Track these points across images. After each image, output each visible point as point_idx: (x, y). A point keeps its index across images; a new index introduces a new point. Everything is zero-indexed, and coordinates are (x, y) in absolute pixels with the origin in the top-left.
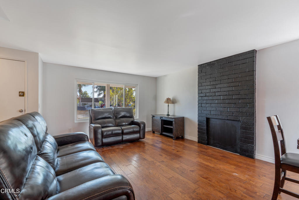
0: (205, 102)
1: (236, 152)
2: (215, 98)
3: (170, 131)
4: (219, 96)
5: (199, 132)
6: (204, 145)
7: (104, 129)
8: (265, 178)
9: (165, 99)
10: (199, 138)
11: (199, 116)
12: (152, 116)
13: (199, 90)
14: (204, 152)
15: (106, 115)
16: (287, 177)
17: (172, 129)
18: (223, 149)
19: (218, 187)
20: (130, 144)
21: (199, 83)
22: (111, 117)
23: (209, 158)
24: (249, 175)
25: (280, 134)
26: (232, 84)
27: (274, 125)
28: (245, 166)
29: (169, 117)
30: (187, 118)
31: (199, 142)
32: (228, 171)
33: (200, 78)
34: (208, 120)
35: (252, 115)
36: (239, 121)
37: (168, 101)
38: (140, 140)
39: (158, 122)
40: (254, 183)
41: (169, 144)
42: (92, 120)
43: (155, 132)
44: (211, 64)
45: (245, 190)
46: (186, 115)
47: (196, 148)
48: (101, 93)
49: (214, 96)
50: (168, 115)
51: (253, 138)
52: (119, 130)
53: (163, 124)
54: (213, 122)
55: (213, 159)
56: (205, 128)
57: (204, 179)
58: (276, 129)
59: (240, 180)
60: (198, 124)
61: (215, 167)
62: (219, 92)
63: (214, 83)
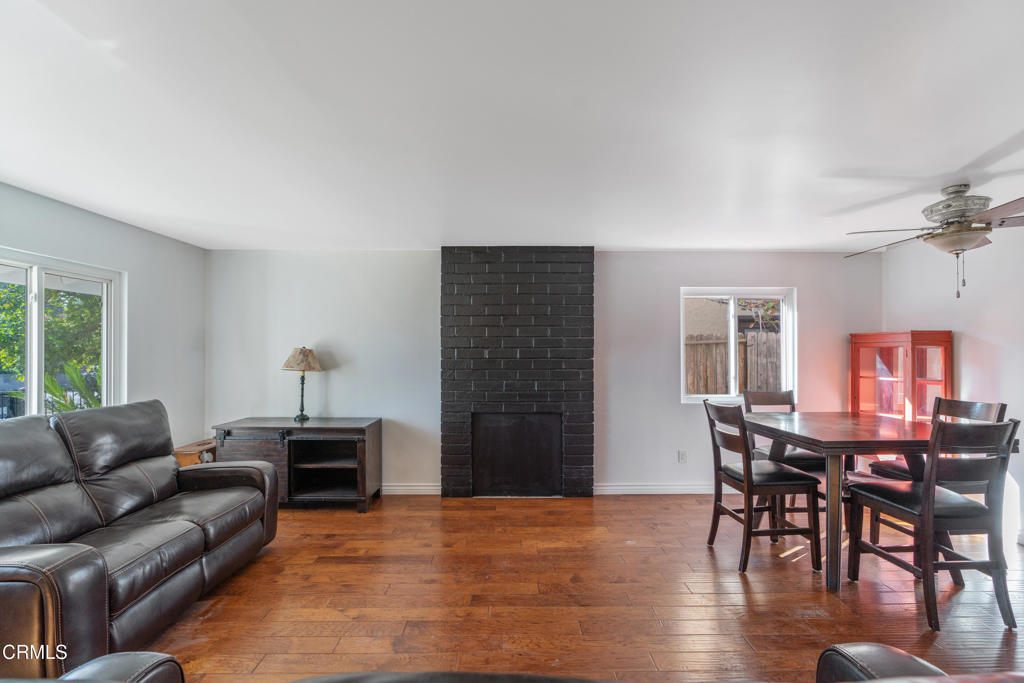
0: (466, 364)
1: (553, 493)
4: (512, 347)
5: (444, 461)
10: (444, 480)
11: (445, 411)
12: (216, 434)
13: (445, 326)
21: (445, 305)
31: (445, 494)
33: (449, 289)
35: (589, 396)
36: (562, 413)
44: (486, 254)
47: (437, 514)
49: (497, 348)
50: (303, 418)
51: (593, 448)
53: (292, 459)
54: (489, 425)
56: (469, 444)
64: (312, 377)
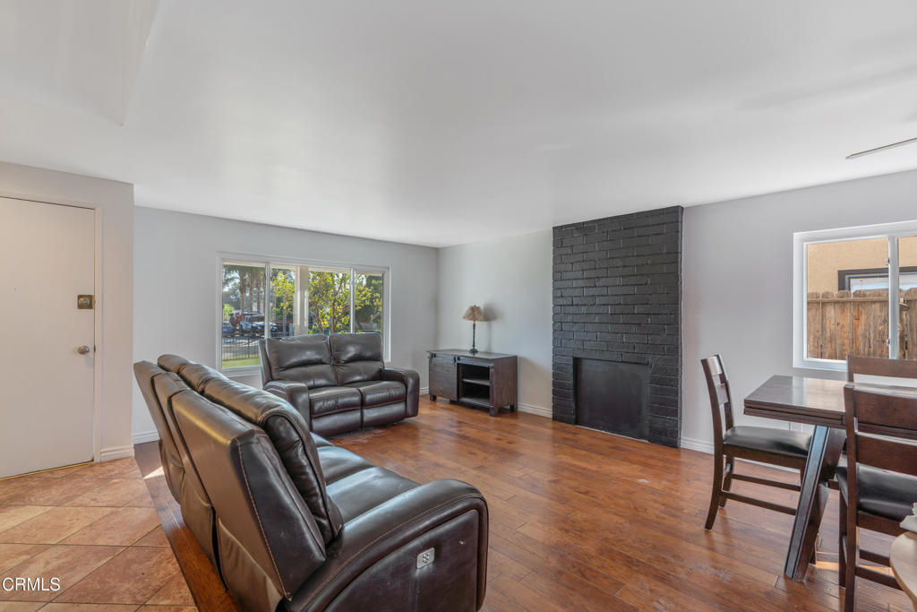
0: (569, 318)
1: (641, 437)
2: (594, 310)
3: (483, 392)
4: (604, 305)
5: (554, 392)
6: (569, 426)
7: (314, 395)
8: (698, 483)
9: (465, 309)
10: (555, 407)
11: (555, 354)
12: (428, 355)
13: (555, 289)
14: (572, 440)
15: (310, 355)
16: (736, 472)
17: (488, 387)
18: (613, 430)
19: (613, 506)
20: (380, 431)
21: (555, 272)
22: (324, 360)
23: (584, 452)
24: (669, 481)
25: (724, 391)
26: (633, 280)
27: (713, 373)
28: (661, 464)
29: (477, 355)
30: (524, 359)
31: (555, 418)
32: (628, 476)
33: (558, 259)
34: (577, 362)
35: (673, 351)
36: (647, 364)
37: (474, 313)
38: (406, 420)
39: (448, 371)
40: (678, 494)
41: (483, 426)
42: (273, 371)
43: (438, 398)
44: (584, 228)
45: (663, 507)
46: (522, 351)
47: (549, 432)
48: (232, 279)
49: (591, 305)
50: (474, 351)
51: (677, 401)
52: (353, 394)
53: (461, 375)
54: (589, 368)
55: (593, 455)
56: (571, 382)
57: (582, 496)
58: (717, 383)
59: (653, 491)
60: (554, 374)
61: (599, 470)
62: (602, 296)
63: (592, 274)
64: (481, 325)
